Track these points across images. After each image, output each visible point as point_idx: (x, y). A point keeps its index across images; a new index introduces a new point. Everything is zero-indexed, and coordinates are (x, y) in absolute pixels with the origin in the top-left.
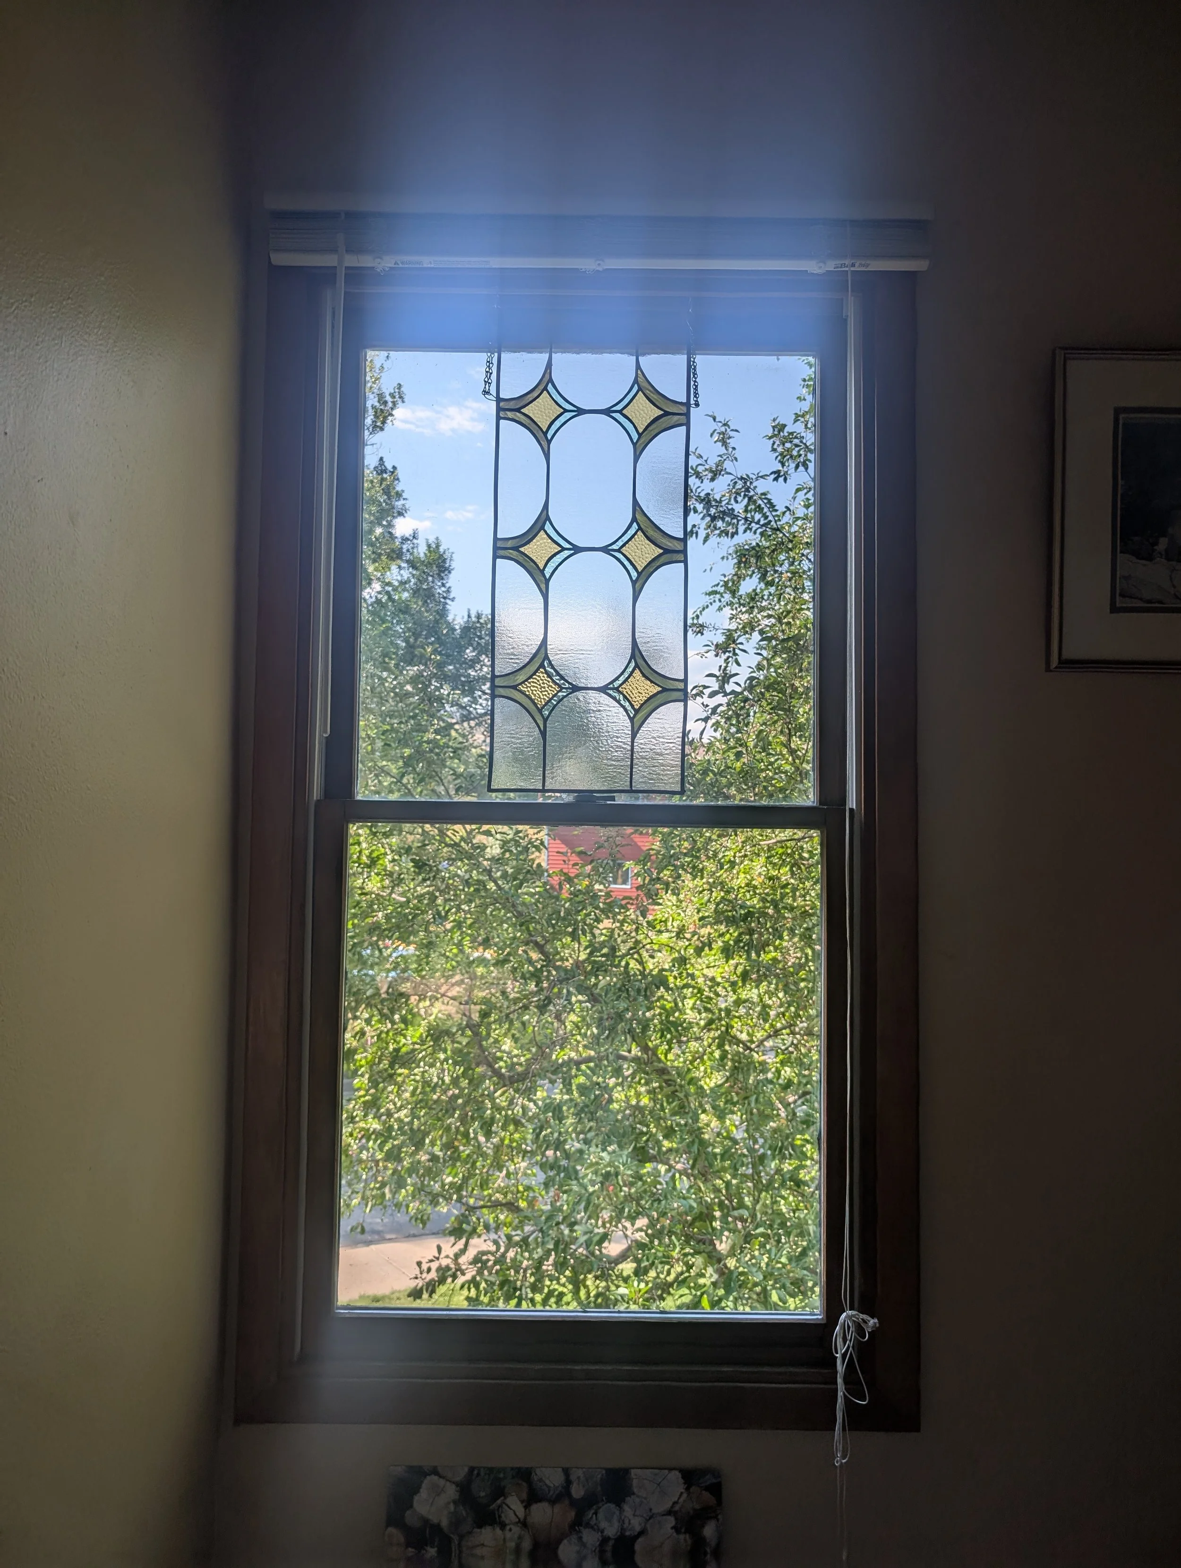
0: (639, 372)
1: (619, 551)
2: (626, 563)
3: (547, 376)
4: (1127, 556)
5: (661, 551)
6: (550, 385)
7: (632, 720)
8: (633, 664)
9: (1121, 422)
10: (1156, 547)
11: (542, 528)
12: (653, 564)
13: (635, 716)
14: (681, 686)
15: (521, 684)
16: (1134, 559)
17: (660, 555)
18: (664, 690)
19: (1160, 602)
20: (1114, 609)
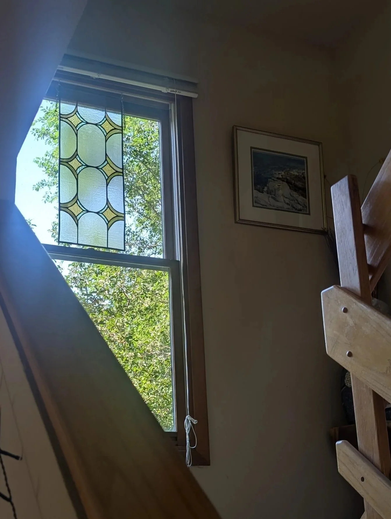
0: (106, 114)
1: (101, 169)
2: (104, 173)
3: (76, 110)
4: (256, 191)
5: (115, 171)
6: (77, 112)
7: (107, 224)
8: (107, 206)
9: (252, 151)
10: (264, 189)
11: (75, 157)
12: (113, 175)
13: (108, 223)
14: (123, 215)
15: (70, 207)
16: (258, 192)
17: (114, 173)
18: (117, 216)
19: (266, 206)
20: (253, 206)
